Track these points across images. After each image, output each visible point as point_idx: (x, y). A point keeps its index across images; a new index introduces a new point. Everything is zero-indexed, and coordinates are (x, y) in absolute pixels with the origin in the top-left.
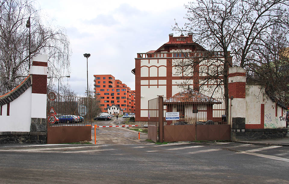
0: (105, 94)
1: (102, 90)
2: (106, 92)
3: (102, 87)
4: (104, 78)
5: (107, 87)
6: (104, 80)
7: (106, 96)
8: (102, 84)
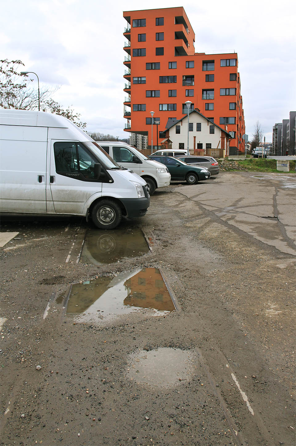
0: (162, 80)
1: (151, 66)
2: (164, 71)
3: (151, 56)
4: (159, 22)
5: (170, 52)
6: (159, 29)
7: (165, 88)
8: (150, 45)
